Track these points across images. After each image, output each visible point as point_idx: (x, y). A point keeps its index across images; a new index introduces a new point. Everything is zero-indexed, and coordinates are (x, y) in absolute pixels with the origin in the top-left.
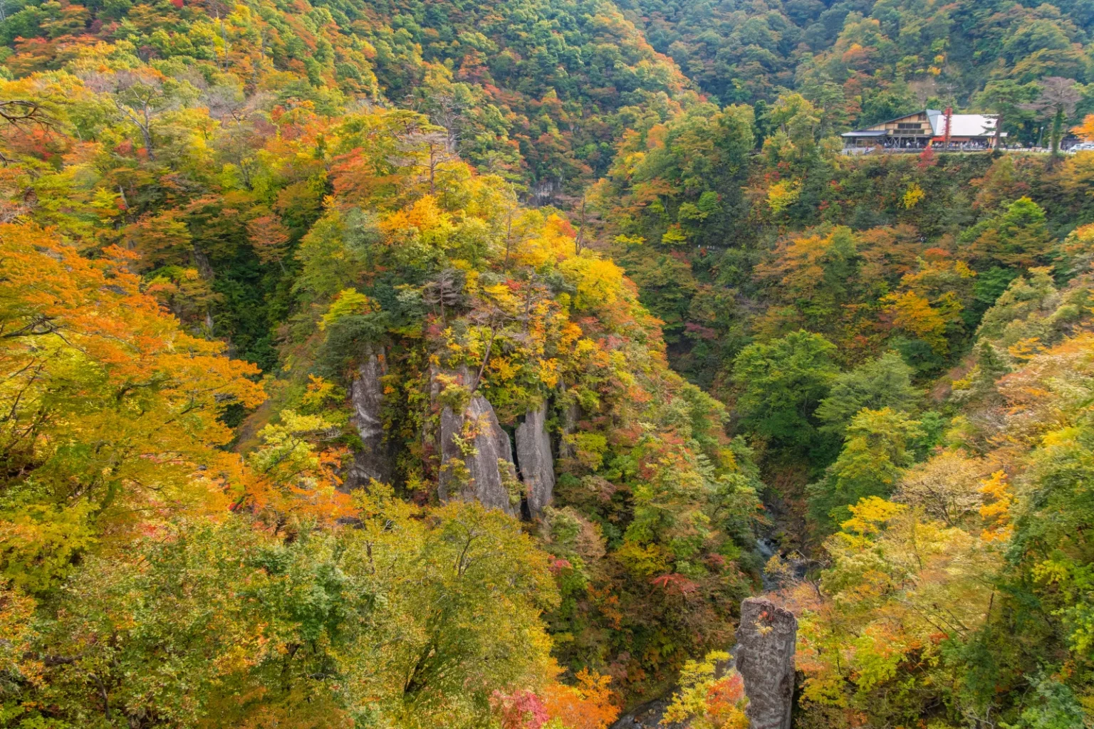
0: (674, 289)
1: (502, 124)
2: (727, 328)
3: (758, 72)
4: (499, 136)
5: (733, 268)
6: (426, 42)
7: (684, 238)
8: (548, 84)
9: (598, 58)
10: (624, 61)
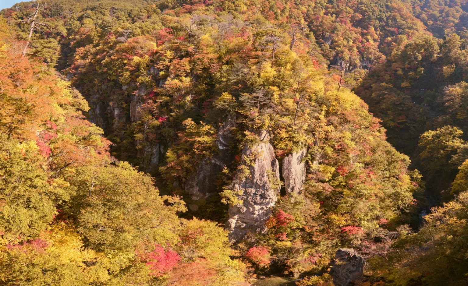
0: (403, 106)
1: (351, 38)
2: (425, 122)
3: (452, 26)
4: (348, 42)
5: (429, 99)
6: (326, 8)
7: (410, 85)
8: (371, 25)
9: (391, 18)
10: (401, 19)
